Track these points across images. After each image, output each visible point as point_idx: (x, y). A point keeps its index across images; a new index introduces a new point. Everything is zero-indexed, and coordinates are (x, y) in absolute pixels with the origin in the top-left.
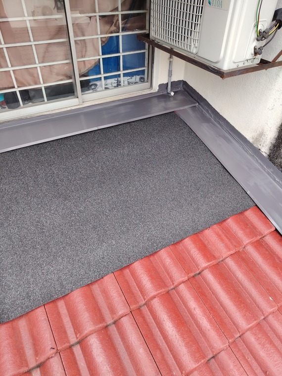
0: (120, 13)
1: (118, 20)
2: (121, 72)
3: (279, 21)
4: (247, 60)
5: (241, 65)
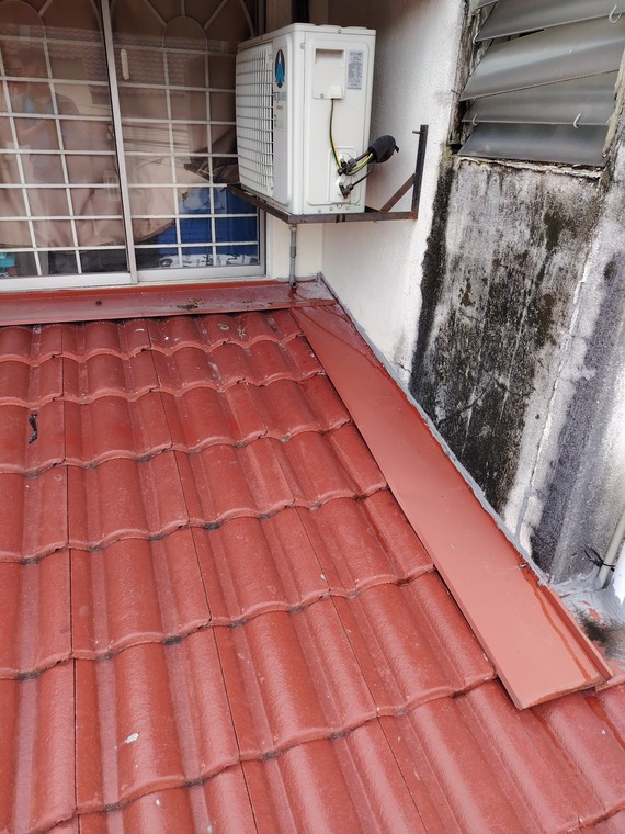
0: (210, 155)
2: (214, 244)
3: (370, 150)
4: (337, 204)
5: (325, 210)
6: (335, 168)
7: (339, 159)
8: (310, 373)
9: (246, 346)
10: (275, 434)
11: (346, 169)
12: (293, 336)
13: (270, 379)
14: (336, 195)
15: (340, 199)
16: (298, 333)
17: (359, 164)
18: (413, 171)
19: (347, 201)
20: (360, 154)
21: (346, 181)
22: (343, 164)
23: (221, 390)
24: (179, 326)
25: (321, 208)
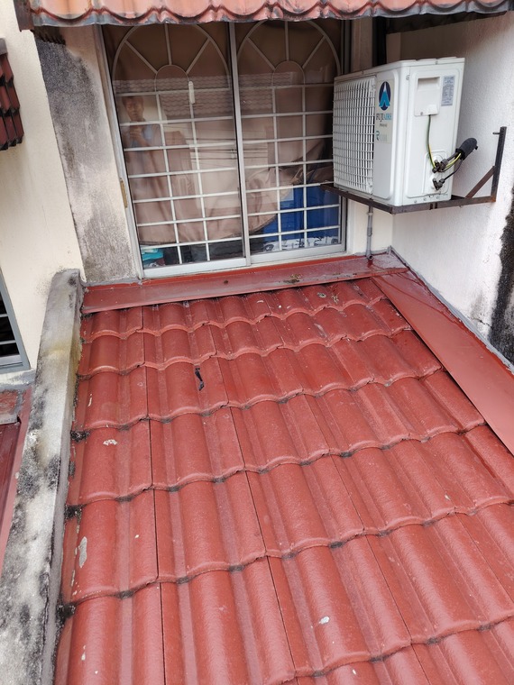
0: (304, 163)
1: (302, 171)
2: (305, 231)
3: (458, 151)
4: (429, 195)
5: (420, 201)
6: (430, 168)
7: (433, 161)
8: (398, 329)
9: (340, 309)
10: (381, 380)
11: (439, 167)
12: (378, 299)
13: (366, 335)
14: (430, 188)
15: (433, 191)
16: (382, 296)
17: (450, 163)
19: (438, 192)
20: (450, 156)
21: (438, 177)
22: (437, 164)
23: (328, 346)
24: (288, 296)
25: (417, 199)
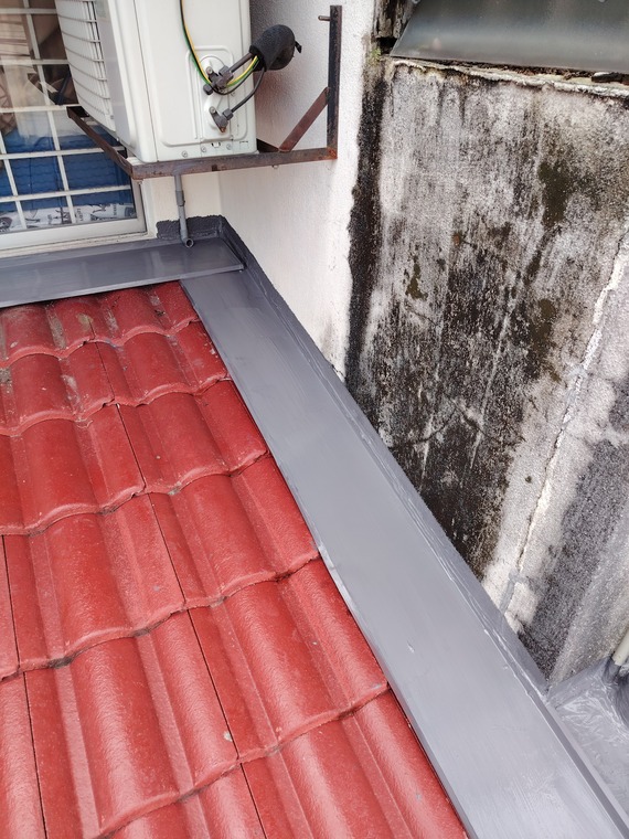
0: (38, 63)
2: (67, 193)
3: (254, 51)
4: (211, 142)
5: (195, 153)
6: (199, 84)
7: (204, 69)
8: (210, 379)
9: (117, 344)
10: (158, 487)
11: (217, 84)
12: (185, 323)
13: (151, 394)
14: (207, 129)
15: (215, 134)
16: (192, 318)
17: (239, 75)
18: (323, 83)
19: (226, 135)
20: (239, 58)
21: (222, 104)
22: (212, 75)
25: (187, 149)
